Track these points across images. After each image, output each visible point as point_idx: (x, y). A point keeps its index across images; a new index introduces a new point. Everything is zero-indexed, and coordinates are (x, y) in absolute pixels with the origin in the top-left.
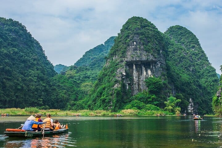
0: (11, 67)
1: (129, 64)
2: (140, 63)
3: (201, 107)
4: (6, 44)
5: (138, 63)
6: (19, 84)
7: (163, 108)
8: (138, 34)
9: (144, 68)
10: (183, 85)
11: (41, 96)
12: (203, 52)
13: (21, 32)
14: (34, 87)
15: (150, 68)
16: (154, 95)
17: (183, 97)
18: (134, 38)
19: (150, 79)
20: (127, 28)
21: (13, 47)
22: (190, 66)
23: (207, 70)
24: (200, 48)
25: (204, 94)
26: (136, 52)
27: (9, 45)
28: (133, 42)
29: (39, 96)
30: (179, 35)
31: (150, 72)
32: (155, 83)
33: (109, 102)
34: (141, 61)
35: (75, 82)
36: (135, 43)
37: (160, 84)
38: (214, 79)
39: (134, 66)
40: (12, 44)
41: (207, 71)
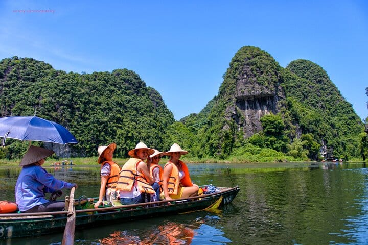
0: (122, 115)
1: (240, 102)
2: (253, 99)
3: (337, 151)
4: (119, 92)
5: (251, 99)
6: (129, 132)
7: (286, 152)
8: (248, 64)
9: (258, 105)
10: (310, 124)
11: (153, 143)
12: (333, 85)
13: (135, 80)
14: (145, 134)
15: (265, 104)
16: (273, 137)
17: (311, 138)
18: (244, 70)
19: (267, 118)
20: (235, 61)
21: (127, 95)
22: (317, 102)
23: (341, 106)
24: (329, 81)
25: (340, 134)
26: (246, 85)
27: (122, 94)
28: (243, 75)
29: (151, 143)
30: (302, 69)
31: (266, 108)
32: (273, 122)
33: (217, 147)
34: (254, 96)
35: (193, 129)
36: (246, 76)
37: (279, 123)
38: (350, 116)
39: (246, 103)
40: (126, 93)
41: (341, 108)
